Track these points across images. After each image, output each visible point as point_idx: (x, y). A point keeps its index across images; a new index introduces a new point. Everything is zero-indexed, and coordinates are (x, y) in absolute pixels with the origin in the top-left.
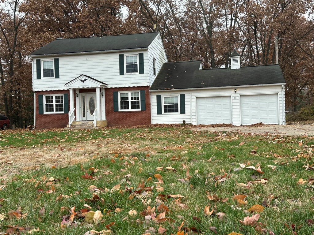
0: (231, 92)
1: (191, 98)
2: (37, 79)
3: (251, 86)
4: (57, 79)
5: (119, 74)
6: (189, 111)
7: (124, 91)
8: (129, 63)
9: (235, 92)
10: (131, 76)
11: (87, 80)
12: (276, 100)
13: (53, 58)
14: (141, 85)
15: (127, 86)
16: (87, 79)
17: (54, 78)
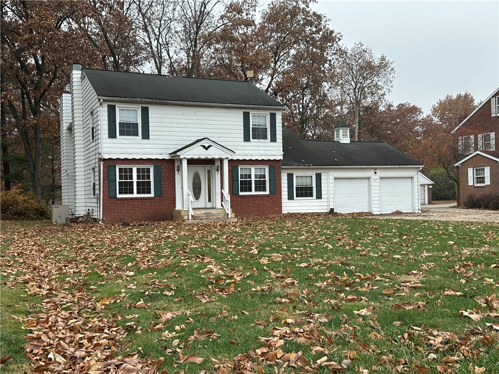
0: (370, 173)
1: (328, 178)
2: (110, 137)
3: (394, 166)
4: (146, 141)
5: (243, 139)
6: (326, 196)
7: (246, 164)
8: (255, 125)
9: (375, 173)
10: (259, 144)
11: (212, 146)
12: (410, 184)
13: (137, 104)
14: (272, 158)
15: (254, 158)
16: (212, 144)
17: (141, 138)
